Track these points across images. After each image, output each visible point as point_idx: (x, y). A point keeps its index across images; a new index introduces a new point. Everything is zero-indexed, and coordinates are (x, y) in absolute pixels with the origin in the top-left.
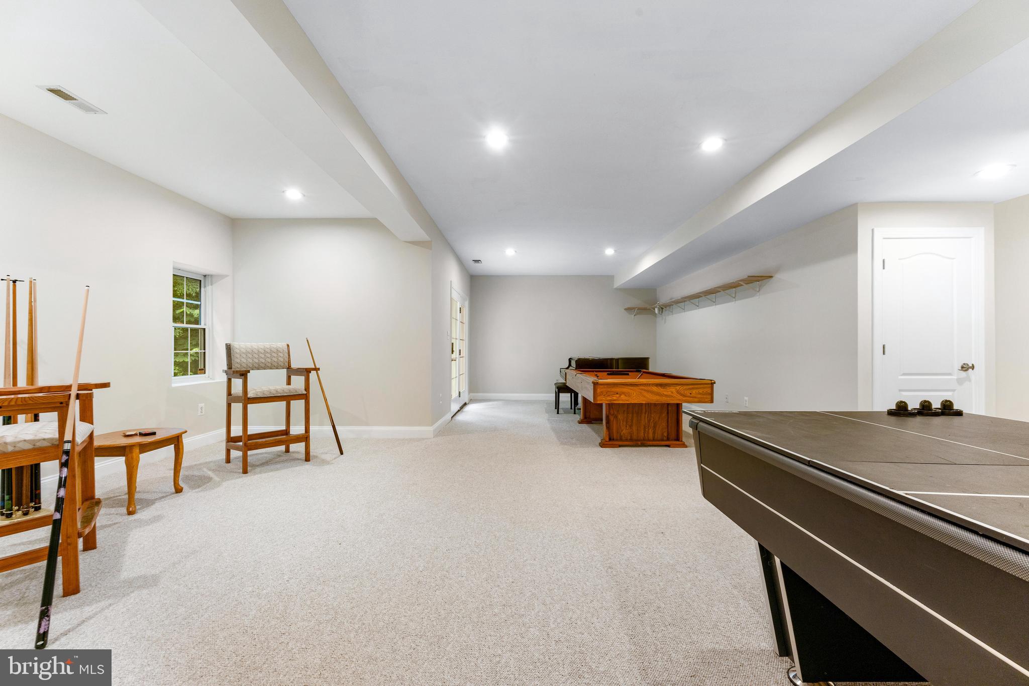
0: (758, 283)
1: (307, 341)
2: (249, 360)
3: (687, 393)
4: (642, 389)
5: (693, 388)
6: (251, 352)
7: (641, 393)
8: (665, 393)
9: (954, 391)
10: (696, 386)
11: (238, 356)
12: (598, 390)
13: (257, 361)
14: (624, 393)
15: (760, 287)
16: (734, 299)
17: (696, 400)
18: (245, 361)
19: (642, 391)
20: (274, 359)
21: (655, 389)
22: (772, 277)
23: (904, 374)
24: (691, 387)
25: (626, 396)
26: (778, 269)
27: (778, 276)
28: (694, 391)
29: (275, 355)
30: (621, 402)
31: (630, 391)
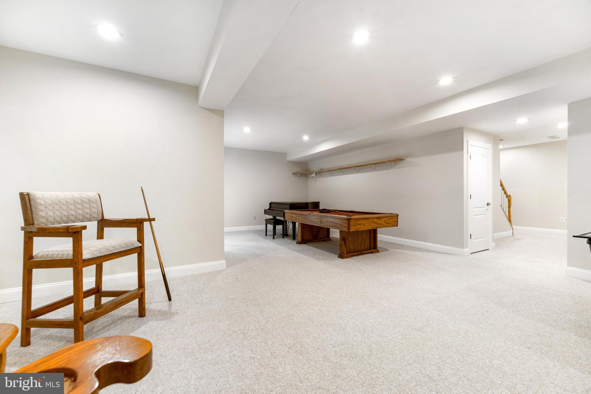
0: (393, 162)
1: (142, 190)
2: (56, 212)
3: (388, 221)
4: (370, 221)
5: (390, 219)
6: (58, 204)
7: (370, 223)
8: (379, 222)
9: (485, 214)
10: (392, 218)
11: (42, 208)
12: (351, 223)
13: (66, 214)
14: (362, 224)
15: (394, 165)
16: (374, 170)
17: (392, 225)
18: (52, 214)
19: (370, 222)
20: (86, 210)
21: (375, 220)
22: (404, 160)
23: (475, 208)
24: (390, 218)
25: (363, 226)
26: (408, 156)
27: (408, 160)
28: (391, 221)
29: (88, 206)
30: (361, 230)
31: (365, 222)
